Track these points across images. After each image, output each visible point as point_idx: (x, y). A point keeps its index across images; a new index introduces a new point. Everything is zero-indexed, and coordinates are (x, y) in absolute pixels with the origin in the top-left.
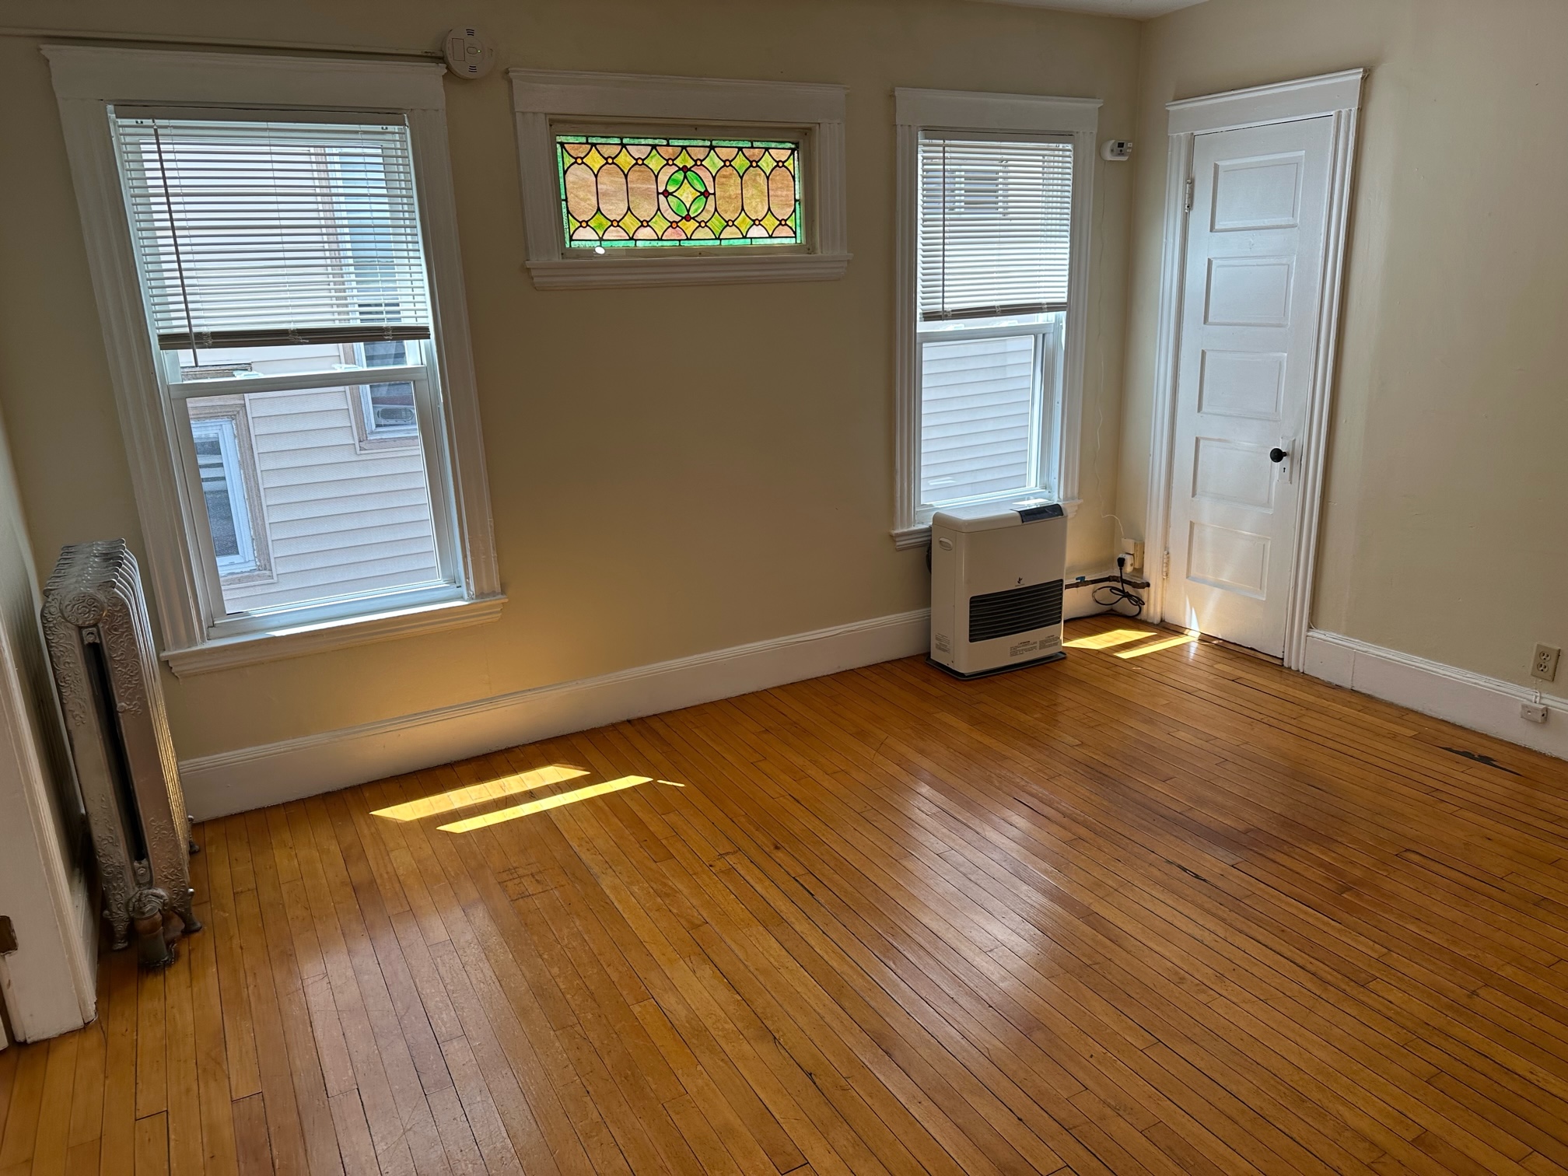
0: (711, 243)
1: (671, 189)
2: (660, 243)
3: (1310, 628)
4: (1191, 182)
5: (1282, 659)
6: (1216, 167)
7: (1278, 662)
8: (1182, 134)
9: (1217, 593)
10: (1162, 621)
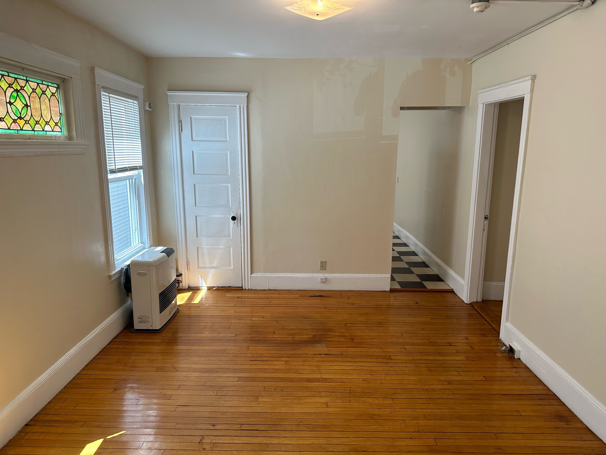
0: (30, 132)
1: (12, 101)
2: (9, 131)
3: (251, 273)
4: (180, 122)
5: (242, 287)
6: (191, 117)
7: (241, 288)
8: (175, 104)
9: (212, 270)
10: (189, 287)
